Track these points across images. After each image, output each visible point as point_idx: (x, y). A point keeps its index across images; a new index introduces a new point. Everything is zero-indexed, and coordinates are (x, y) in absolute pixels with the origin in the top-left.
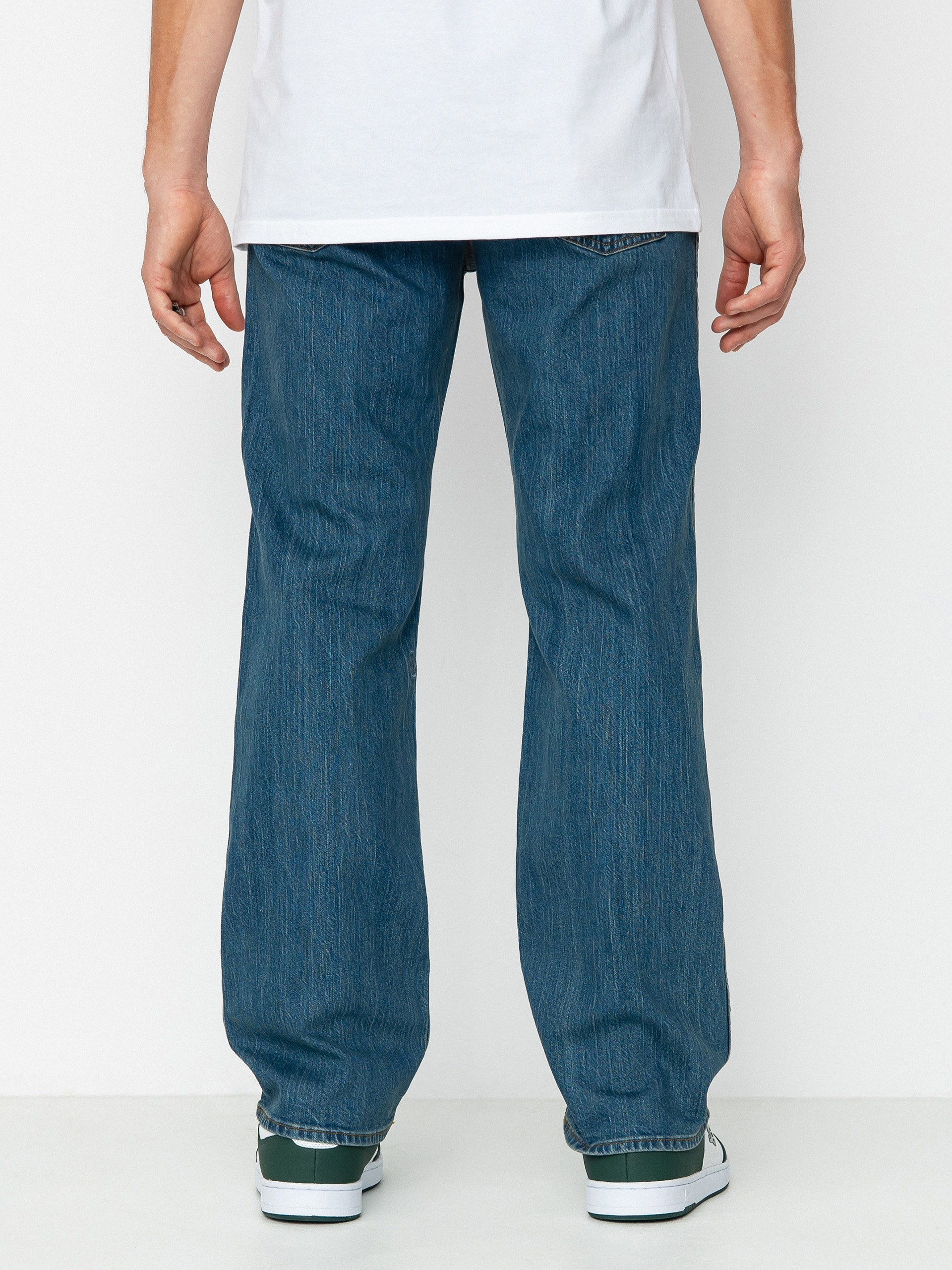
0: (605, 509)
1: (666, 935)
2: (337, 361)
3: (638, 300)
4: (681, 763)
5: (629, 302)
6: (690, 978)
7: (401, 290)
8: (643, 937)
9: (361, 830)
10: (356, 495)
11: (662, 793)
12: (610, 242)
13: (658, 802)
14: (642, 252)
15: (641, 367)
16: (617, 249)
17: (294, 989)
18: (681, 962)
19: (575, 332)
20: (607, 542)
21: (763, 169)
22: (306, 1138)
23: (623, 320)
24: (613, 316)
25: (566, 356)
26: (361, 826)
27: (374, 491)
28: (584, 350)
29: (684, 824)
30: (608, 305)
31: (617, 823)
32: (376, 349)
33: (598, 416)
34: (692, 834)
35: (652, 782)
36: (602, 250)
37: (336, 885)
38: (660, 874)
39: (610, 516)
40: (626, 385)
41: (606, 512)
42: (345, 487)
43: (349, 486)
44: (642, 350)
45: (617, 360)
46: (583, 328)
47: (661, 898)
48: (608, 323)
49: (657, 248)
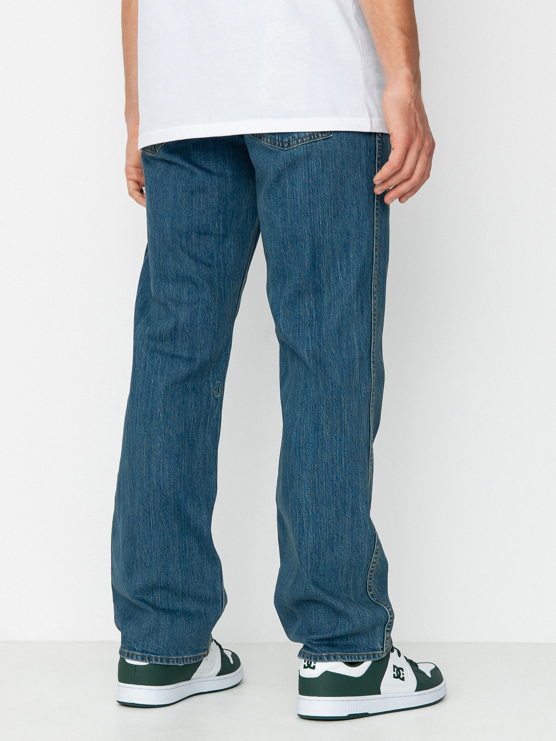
0: (298, 301)
1: (330, 553)
2: (163, 216)
3: (311, 176)
4: (338, 452)
5: (305, 177)
6: (346, 579)
7: (196, 173)
8: (315, 555)
9: (163, 482)
10: (176, 291)
11: (325, 469)
12: (287, 142)
13: (323, 475)
15: (313, 216)
16: (293, 146)
17: (130, 572)
18: (341, 570)
19: (276, 197)
20: (299, 320)
22: (130, 658)
23: (301, 188)
26: (163, 480)
27: (186, 289)
28: (280, 207)
29: (339, 488)
30: (293, 180)
31: (299, 486)
32: (184, 208)
33: (290, 245)
34: (345, 494)
35: (318, 462)
36: (283, 146)
37: (149, 513)
38: (326, 518)
39: (302, 305)
40: (304, 227)
41: (299, 302)
42: (170, 287)
43: (173, 287)
44: (313, 205)
46: (279, 194)
47: (326, 532)
48: (293, 190)
49: (322, 144)
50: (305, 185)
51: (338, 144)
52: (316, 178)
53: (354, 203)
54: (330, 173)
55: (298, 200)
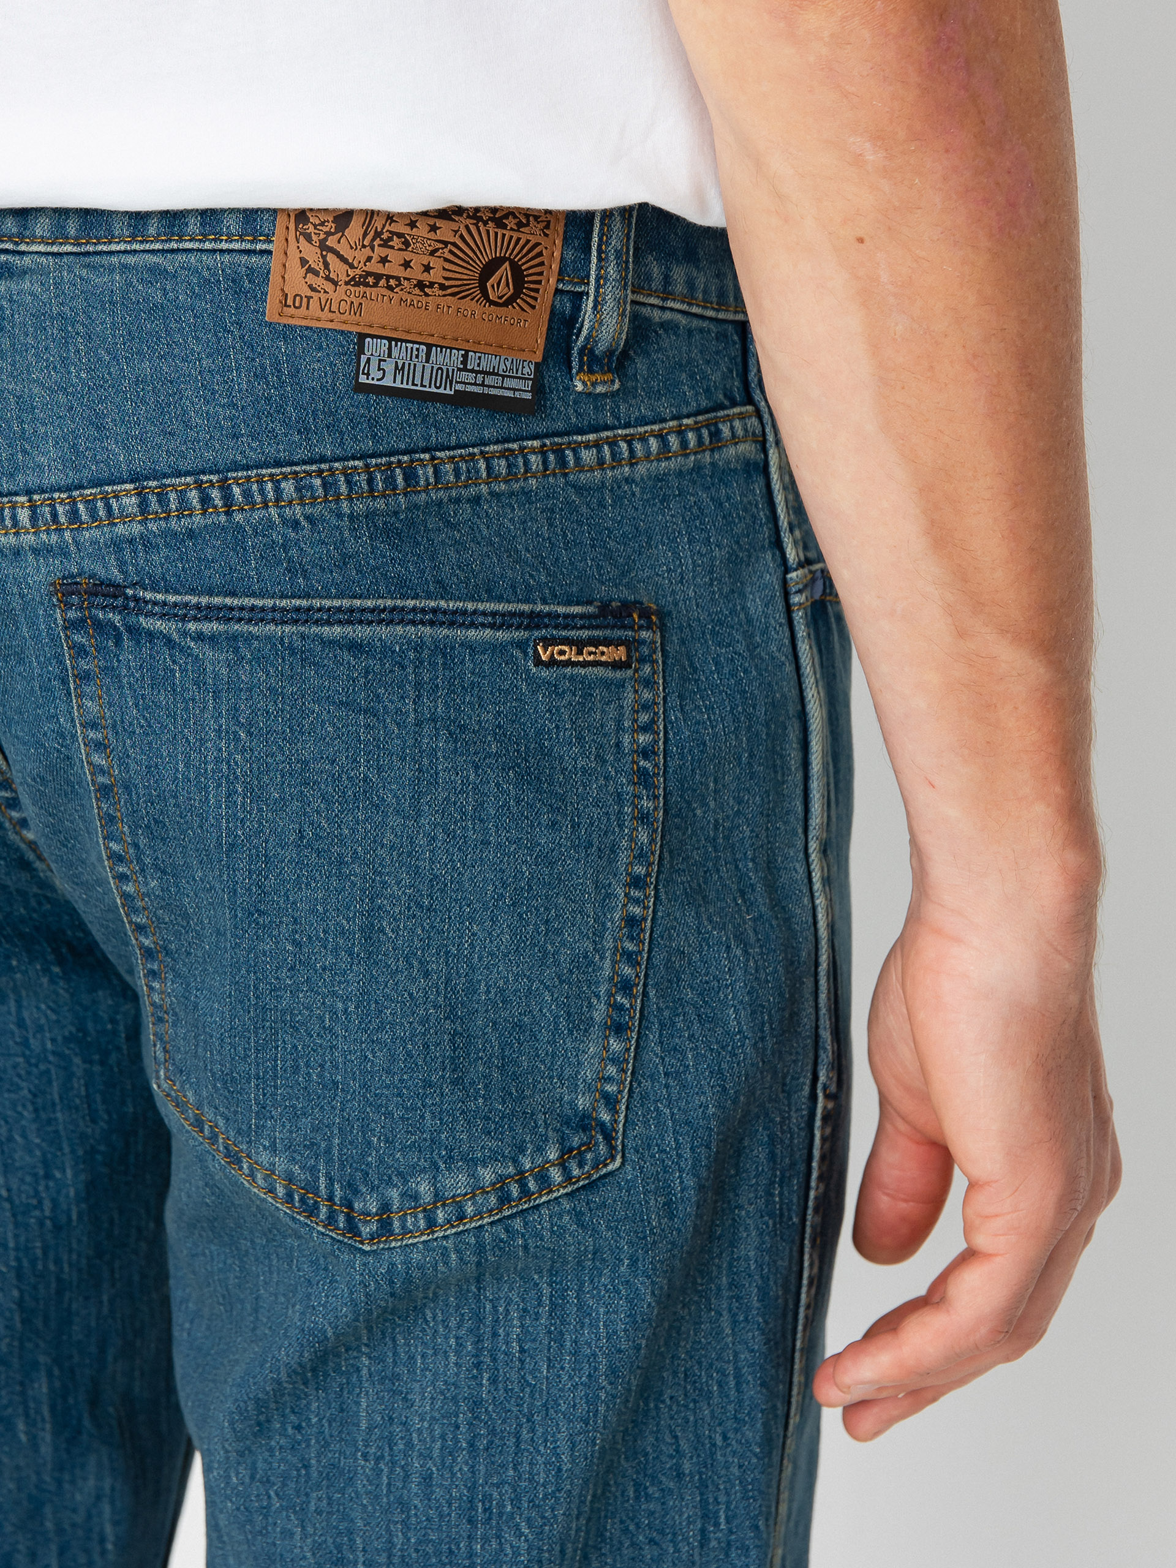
12: (377, 1213)
14: (501, 1241)
16: (403, 1236)
21: (957, 940)
23: (433, 1418)
24: (405, 1399)
25: (269, 1497)
28: (318, 1487)
36: (353, 1230)
45: (409, 1540)
46: (320, 1420)
49: (566, 1218)
50: (456, 1403)
51: (652, 1202)
52: (514, 1376)
53: (687, 1467)
54: (594, 1355)
55: (415, 1478)
